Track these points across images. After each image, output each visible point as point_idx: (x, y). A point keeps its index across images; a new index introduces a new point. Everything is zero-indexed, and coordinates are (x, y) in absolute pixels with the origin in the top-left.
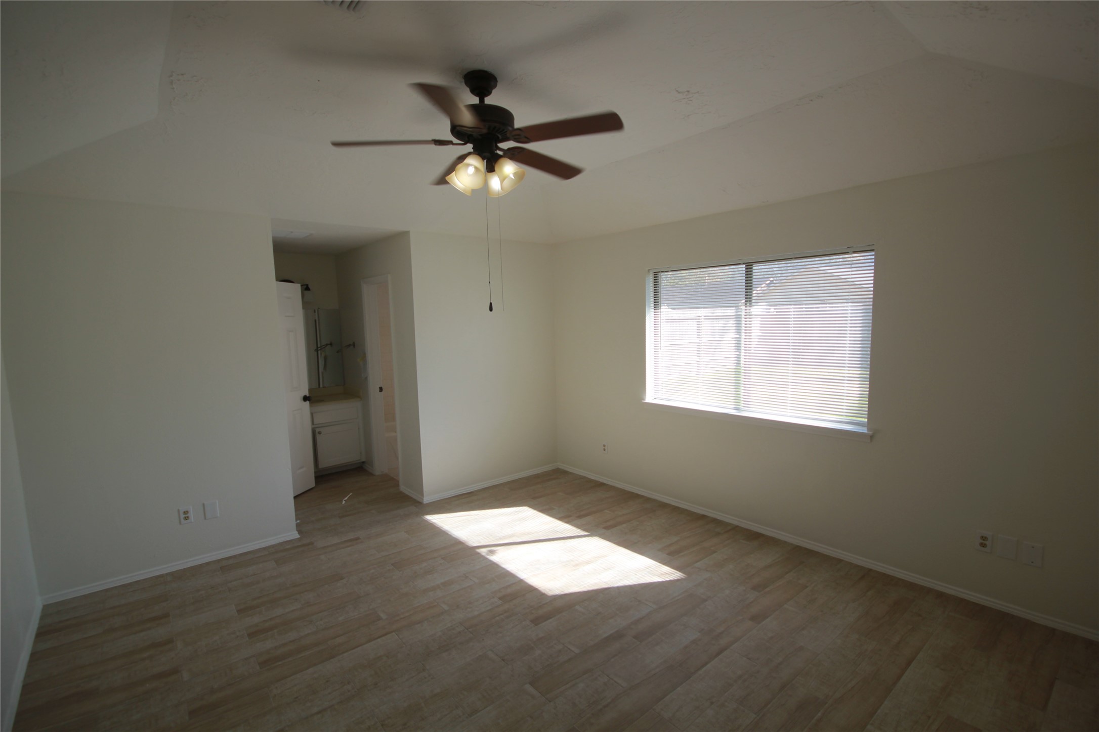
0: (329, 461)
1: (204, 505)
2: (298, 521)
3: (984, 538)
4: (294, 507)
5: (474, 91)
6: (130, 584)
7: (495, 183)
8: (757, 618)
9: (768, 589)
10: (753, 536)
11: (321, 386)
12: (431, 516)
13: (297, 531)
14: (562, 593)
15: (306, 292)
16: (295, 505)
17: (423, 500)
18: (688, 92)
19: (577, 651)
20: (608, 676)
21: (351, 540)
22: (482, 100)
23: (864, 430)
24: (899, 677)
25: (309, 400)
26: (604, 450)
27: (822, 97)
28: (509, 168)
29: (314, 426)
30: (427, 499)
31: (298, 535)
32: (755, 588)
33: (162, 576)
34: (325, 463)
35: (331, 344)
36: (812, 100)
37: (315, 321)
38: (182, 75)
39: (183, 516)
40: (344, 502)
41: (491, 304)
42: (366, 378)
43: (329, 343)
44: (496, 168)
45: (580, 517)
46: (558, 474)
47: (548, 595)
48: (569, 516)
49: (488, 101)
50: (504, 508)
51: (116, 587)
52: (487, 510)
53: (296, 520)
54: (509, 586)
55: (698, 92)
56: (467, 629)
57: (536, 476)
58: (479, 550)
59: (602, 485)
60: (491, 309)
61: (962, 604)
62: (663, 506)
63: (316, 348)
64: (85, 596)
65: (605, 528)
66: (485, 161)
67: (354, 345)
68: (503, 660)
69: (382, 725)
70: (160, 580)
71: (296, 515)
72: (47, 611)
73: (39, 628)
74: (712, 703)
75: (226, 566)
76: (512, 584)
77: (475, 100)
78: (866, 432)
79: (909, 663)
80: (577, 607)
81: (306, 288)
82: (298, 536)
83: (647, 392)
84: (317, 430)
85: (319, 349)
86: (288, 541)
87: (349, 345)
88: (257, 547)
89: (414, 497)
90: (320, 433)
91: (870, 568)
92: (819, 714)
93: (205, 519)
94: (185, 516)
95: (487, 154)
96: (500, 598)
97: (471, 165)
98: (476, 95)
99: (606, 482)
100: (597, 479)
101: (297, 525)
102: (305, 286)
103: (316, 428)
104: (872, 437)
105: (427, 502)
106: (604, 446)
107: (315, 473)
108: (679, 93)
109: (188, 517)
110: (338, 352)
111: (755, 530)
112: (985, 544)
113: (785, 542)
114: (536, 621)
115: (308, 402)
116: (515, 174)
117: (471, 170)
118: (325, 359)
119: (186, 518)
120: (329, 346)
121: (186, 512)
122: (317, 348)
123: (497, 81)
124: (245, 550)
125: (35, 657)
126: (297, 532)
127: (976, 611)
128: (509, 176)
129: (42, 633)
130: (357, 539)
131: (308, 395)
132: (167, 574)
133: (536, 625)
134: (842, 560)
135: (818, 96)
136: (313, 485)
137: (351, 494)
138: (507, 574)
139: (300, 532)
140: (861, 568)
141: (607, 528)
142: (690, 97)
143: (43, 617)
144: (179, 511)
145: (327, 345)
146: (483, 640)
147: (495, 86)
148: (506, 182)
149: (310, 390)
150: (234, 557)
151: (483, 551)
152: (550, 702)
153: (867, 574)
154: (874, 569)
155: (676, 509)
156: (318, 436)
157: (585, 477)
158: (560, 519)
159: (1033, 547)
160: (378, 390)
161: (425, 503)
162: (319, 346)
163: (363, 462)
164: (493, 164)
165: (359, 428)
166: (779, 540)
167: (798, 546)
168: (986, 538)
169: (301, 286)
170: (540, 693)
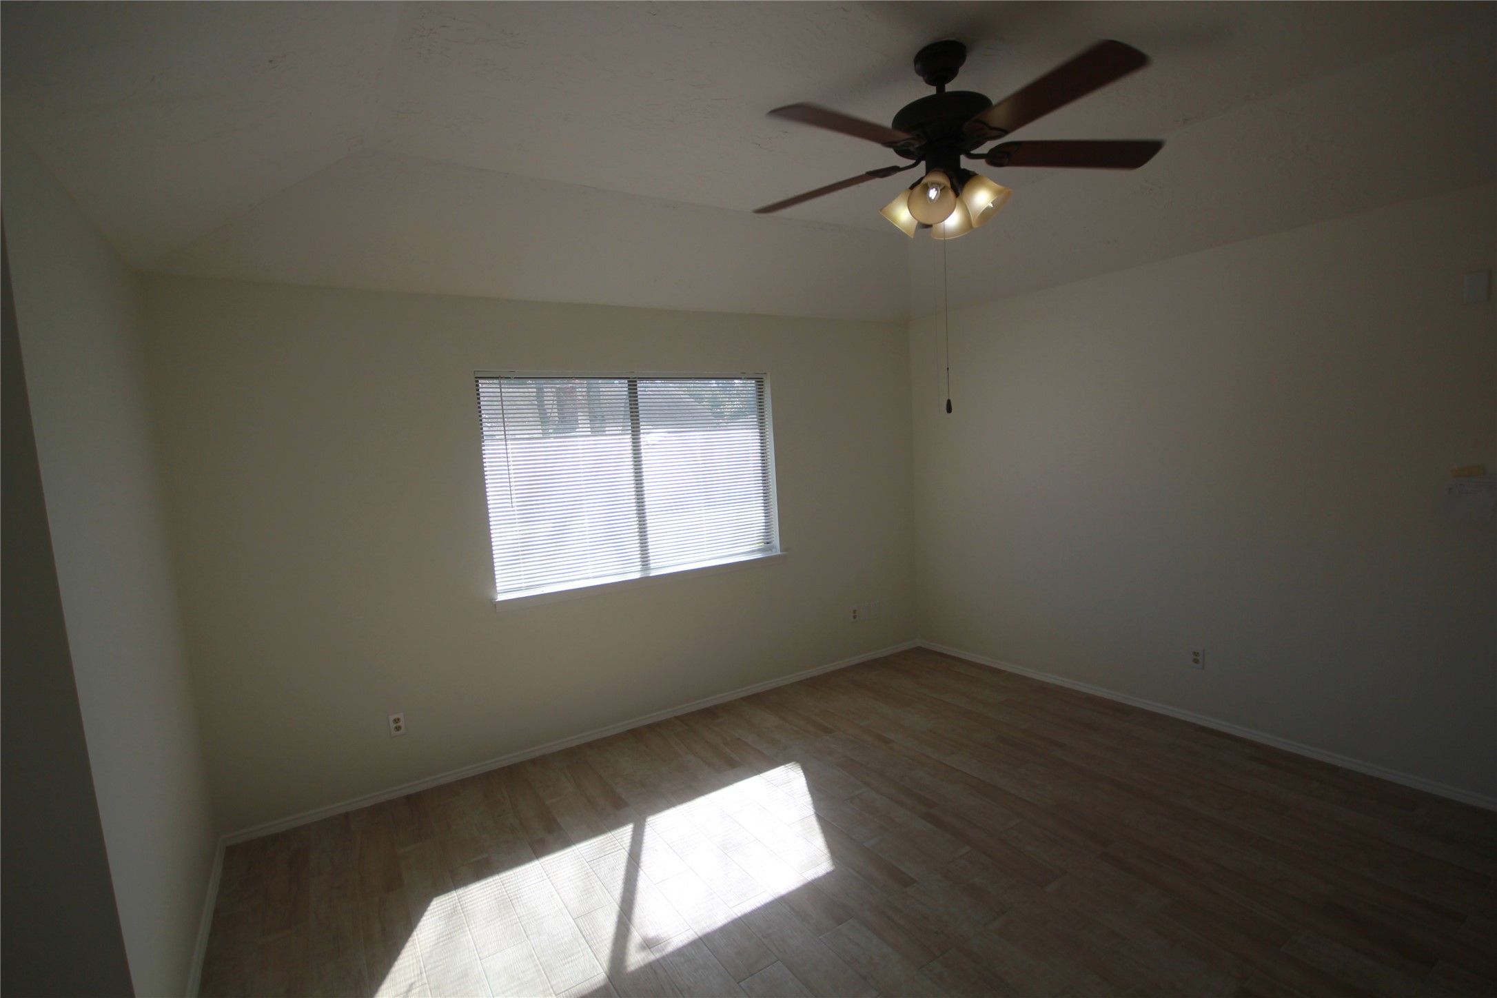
22: (941, 89)
49: (950, 87)
60: (949, 409)
77: (931, 91)
98: (935, 81)
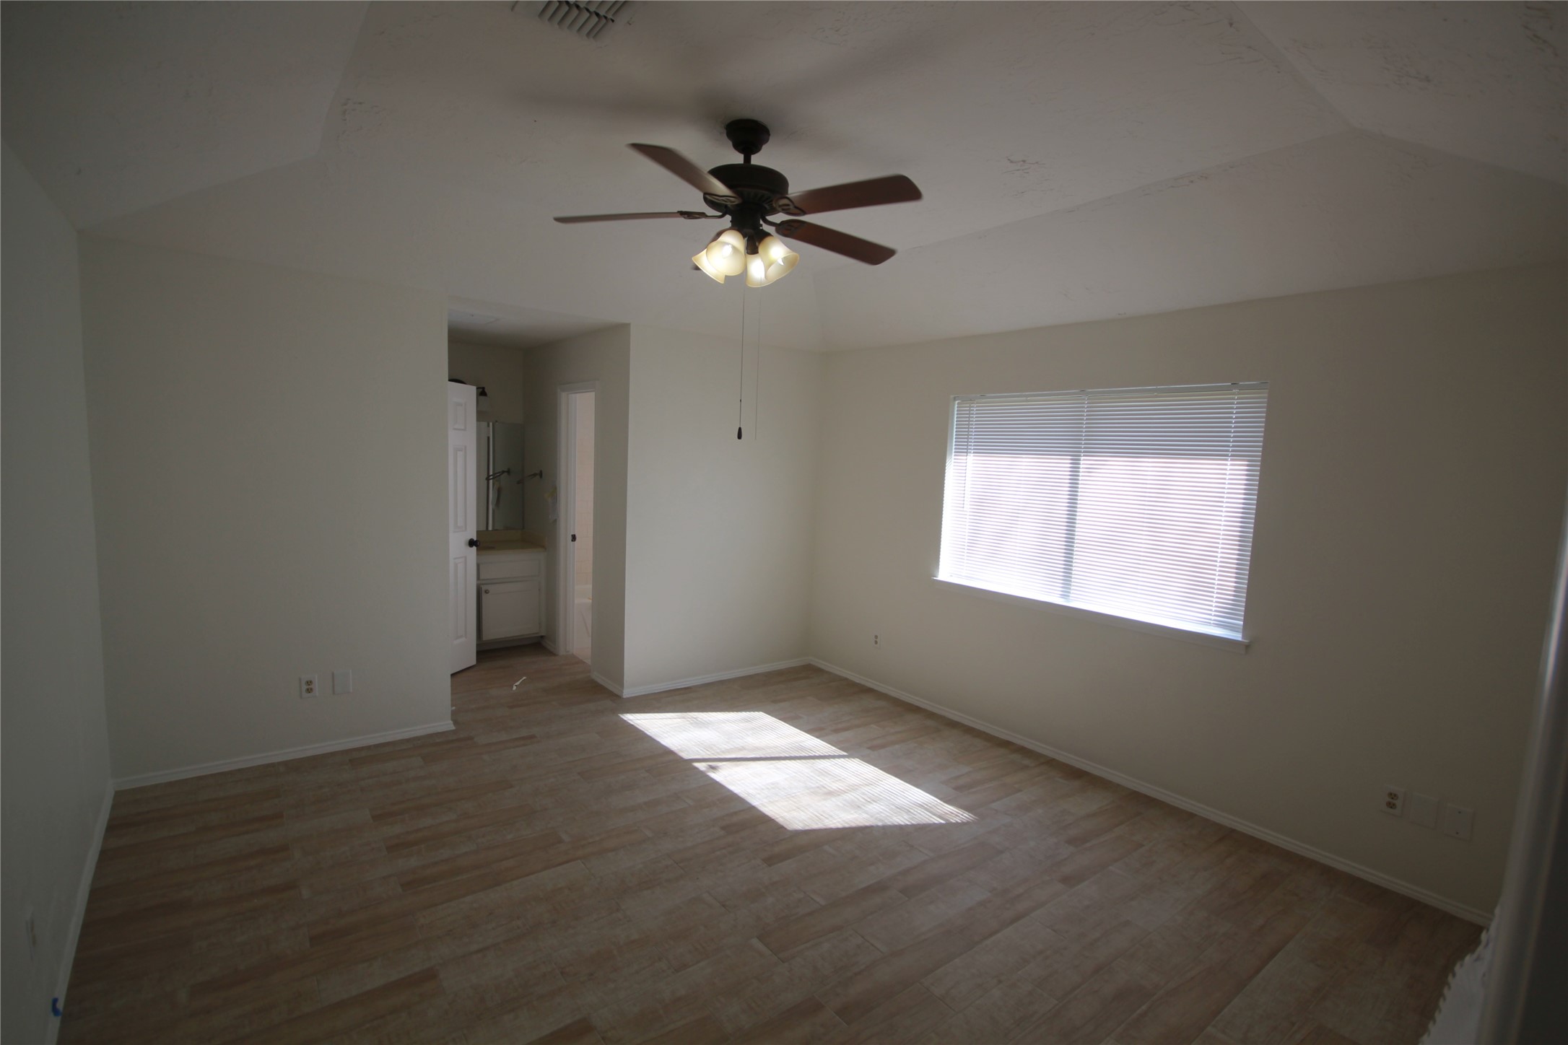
0: (495, 632)
1: (333, 674)
2: (454, 708)
3: (1393, 796)
4: (450, 688)
5: (739, 146)
6: (231, 773)
7: (758, 270)
8: (1069, 881)
9: (1088, 845)
10: (1075, 774)
11: (490, 528)
12: (634, 715)
13: (452, 720)
14: (807, 828)
15: (482, 398)
16: (452, 686)
17: (622, 692)
18: (1024, 161)
19: (823, 902)
20: (863, 937)
21: (523, 738)
22: (747, 159)
23: (1237, 636)
24: (1258, 971)
25: (476, 546)
26: (876, 642)
27: (1206, 178)
28: (777, 251)
29: (479, 582)
30: (627, 693)
31: (452, 725)
32: (1071, 842)
33: (272, 765)
34: (492, 633)
35: (508, 472)
36: (1192, 182)
37: (489, 438)
38: (360, 103)
39: (305, 687)
40: (515, 688)
41: (740, 429)
42: (555, 521)
43: (506, 470)
44: (760, 250)
45: (836, 731)
46: (809, 671)
47: (788, 828)
48: (821, 729)
49: (756, 160)
50: (733, 711)
51: (212, 775)
52: (710, 713)
53: (452, 706)
54: (735, 813)
55: (1037, 163)
56: (677, 864)
57: (780, 673)
58: (696, 765)
59: (869, 691)
60: (740, 436)
61: (1354, 884)
62: (953, 725)
63: (486, 476)
64: (171, 784)
65: (869, 748)
66: (746, 239)
67: (541, 474)
68: (724, 906)
69: (562, 973)
70: (268, 770)
71: (452, 700)
72: (121, 798)
73: (110, 820)
74: (1000, 982)
75: (356, 758)
76: (740, 811)
77: (738, 159)
78: (1240, 639)
79: (1273, 954)
80: (826, 847)
81: (482, 393)
82: (453, 728)
83: (940, 566)
84: (484, 588)
85: (491, 477)
86: (439, 733)
87: (535, 475)
88: (399, 737)
89: (611, 688)
90: (487, 592)
91: (1233, 828)
92: (1144, 1007)
93: (334, 693)
94: (308, 687)
95: (750, 231)
96: (723, 828)
97: (728, 244)
98: (741, 151)
99: (876, 688)
100: (863, 683)
101: (453, 713)
102: (481, 390)
103: (483, 584)
104: (1247, 647)
105: (628, 696)
106: (876, 637)
107: (477, 645)
108: (1012, 162)
109: (311, 689)
110: (518, 483)
111: (1077, 766)
112: (1394, 805)
113: (1118, 785)
114: (770, 861)
115: (475, 548)
116: (785, 259)
117: (728, 250)
118: (499, 491)
119: (309, 691)
120: (506, 474)
121: (309, 683)
122: (489, 476)
123: (769, 135)
124: (382, 741)
125: (105, 856)
126: (451, 722)
127: (1376, 894)
128: (776, 261)
129: (114, 827)
130: (532, 737)
131: (475, 539)
132: (279, 763)
133: (770, 865)
134: (1196, 815)
135: (1202, 177)
136: (473, 661)
137: (524, 678)
138: (734, 798)
139: (455, 722)
140: (1220, 827)
141: (872, 748)
142: (1026, 169)
143: (114, 807)
144: (300, 679)
145: (503, 472)
146: (698, 878)
147: (766, 141)
148: (772, 270)
149: (478, 532)
150: (369, 748)
151: (702, 766)
152: (783, 962)
153: (1227, 835)
154: (1239, 830)
155: (969, 731)
156: (484, 596)
157: (846, 679)
158: (809, 731)
159: (1460, 812)
160: (570, 538)
161: (624, 697)
162: (491, 473)
163: (542, 637)
164: (757, 244)
165: (539, 590)
166: (1110, 782)
167: (1135, 792)
168: (1395, 795)
169: (477, 388)
170: (771, 951)
